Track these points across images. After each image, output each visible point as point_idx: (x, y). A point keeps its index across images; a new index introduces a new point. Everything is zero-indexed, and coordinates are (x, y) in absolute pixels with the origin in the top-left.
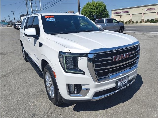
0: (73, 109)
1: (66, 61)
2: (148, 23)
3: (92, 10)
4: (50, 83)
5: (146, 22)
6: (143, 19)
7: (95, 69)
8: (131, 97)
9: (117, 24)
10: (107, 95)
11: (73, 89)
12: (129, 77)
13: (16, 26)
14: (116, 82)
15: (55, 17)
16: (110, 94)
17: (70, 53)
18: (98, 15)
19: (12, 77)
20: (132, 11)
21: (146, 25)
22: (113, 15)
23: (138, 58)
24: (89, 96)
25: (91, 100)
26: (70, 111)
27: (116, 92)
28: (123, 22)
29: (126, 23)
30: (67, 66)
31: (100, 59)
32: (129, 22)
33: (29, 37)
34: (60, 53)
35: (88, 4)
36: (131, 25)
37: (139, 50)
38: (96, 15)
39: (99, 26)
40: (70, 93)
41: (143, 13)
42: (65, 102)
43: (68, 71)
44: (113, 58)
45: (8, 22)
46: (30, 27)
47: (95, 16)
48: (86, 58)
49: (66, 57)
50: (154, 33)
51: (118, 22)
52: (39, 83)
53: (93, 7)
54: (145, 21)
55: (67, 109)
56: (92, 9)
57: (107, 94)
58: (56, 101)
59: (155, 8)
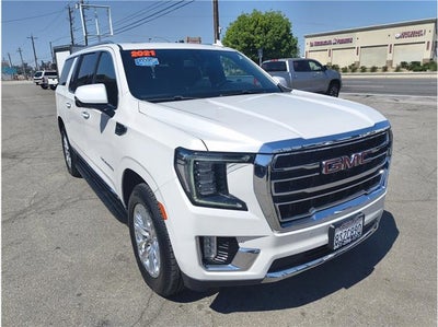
0: (211, 307)
1: (195, 175)
2: (405, 71)
3: (252, 36)
4: (147, 234)
5: (398, 70)
6: (391, 61)
7: (274, 194)
8: (368, 271)
9: (321, 73)
10: (301, 268)
11: (214, 250)
12: (364, 216)
13: (41, 78)
14: (331, 232)
15: (159, 53)
16: (310, 264)
17: (208, 152)
18: (270, 50)
19: (37, 220)
20: (361, 39)
21: (399, 76)
22: (308, 48)
23: (386, 166)
24: (257, 270)
25: (262, 280)
26: (202, 312)
27: (325, 259)
28: (335, 68)
29: (345, 70)
30: (197, 186)
31: (286, 169)
32: (353, 68)
33: (85, 109)
34: (179, 152)
35: (242, 18)
36: (358, 76)
37: (390, 145)
38: (264, 50)
39: (277, 80)
40: (206, 262)
41: (391, 45)
42: (189, 287)
43: (201, 201)
44: (321, 164)
45: (17, 67)
46: (87, 81)
47: (260, 51)
48: (250, 167)
49: (195, 162)
50: (421, 100)
51: (324, 69)
52: (113, 235)
53: (255, 27)
54: (394, 66)
55: (194, 305)
56: (252, 32)
57: (303, 267)
58: (166, 284)
59: (423, 32)
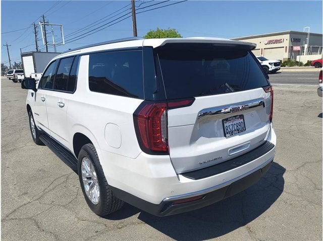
13: (12, 74)
41: (262, 49)
59: (282, 40)
